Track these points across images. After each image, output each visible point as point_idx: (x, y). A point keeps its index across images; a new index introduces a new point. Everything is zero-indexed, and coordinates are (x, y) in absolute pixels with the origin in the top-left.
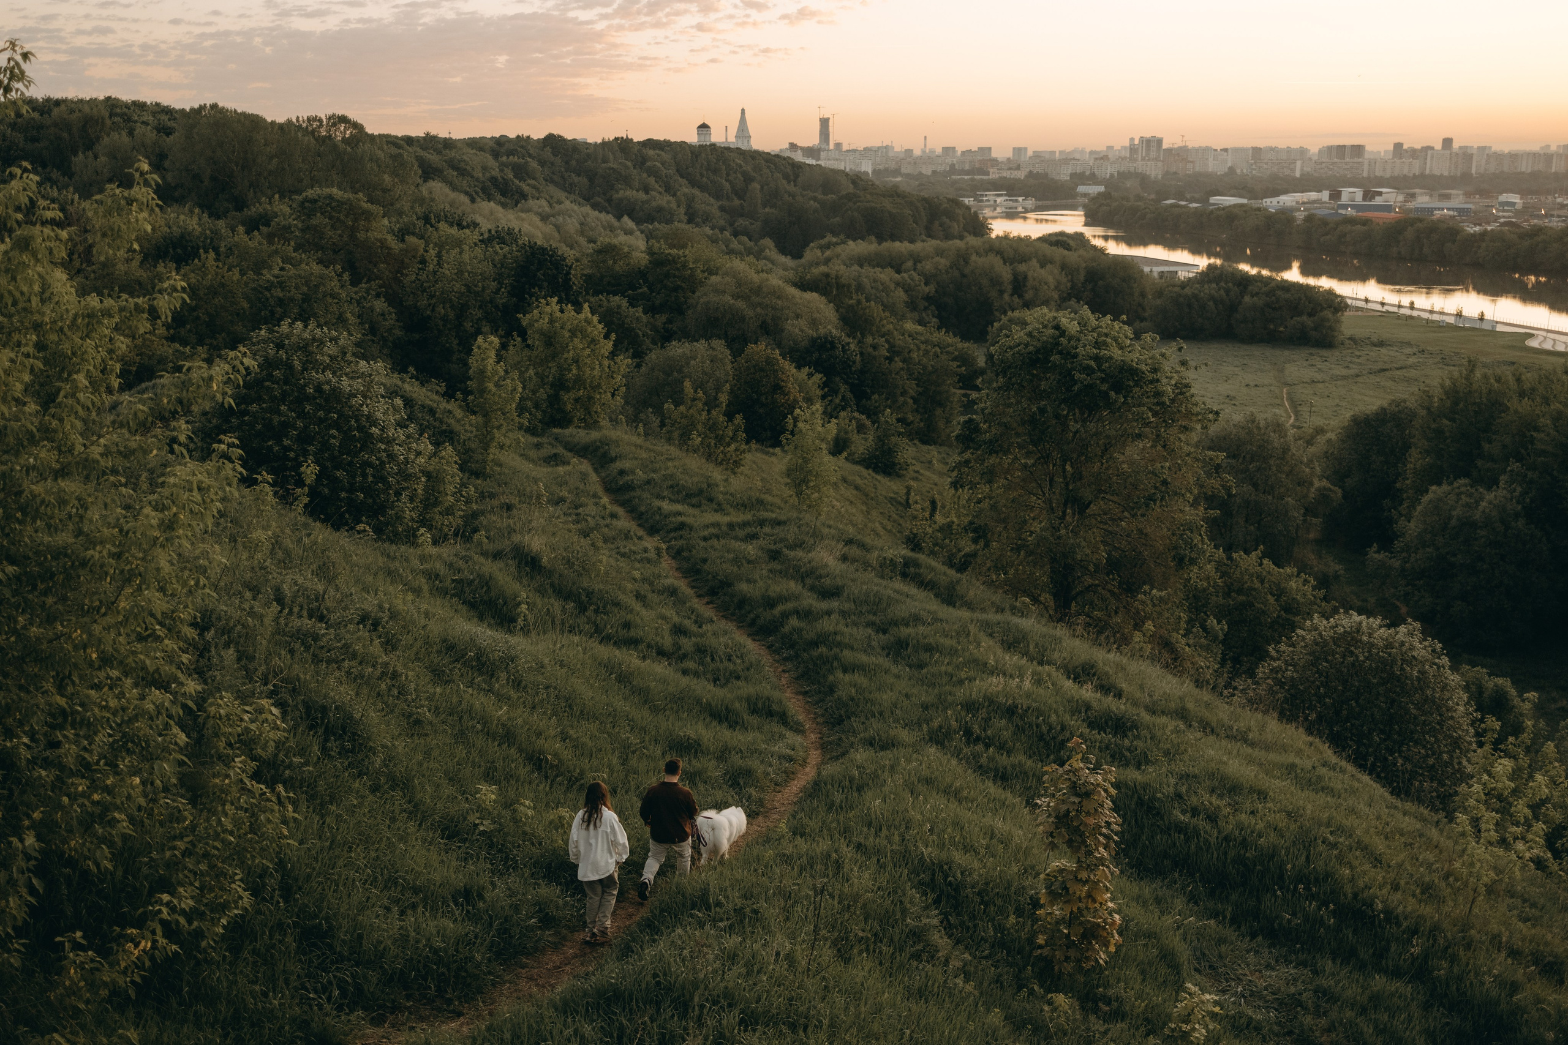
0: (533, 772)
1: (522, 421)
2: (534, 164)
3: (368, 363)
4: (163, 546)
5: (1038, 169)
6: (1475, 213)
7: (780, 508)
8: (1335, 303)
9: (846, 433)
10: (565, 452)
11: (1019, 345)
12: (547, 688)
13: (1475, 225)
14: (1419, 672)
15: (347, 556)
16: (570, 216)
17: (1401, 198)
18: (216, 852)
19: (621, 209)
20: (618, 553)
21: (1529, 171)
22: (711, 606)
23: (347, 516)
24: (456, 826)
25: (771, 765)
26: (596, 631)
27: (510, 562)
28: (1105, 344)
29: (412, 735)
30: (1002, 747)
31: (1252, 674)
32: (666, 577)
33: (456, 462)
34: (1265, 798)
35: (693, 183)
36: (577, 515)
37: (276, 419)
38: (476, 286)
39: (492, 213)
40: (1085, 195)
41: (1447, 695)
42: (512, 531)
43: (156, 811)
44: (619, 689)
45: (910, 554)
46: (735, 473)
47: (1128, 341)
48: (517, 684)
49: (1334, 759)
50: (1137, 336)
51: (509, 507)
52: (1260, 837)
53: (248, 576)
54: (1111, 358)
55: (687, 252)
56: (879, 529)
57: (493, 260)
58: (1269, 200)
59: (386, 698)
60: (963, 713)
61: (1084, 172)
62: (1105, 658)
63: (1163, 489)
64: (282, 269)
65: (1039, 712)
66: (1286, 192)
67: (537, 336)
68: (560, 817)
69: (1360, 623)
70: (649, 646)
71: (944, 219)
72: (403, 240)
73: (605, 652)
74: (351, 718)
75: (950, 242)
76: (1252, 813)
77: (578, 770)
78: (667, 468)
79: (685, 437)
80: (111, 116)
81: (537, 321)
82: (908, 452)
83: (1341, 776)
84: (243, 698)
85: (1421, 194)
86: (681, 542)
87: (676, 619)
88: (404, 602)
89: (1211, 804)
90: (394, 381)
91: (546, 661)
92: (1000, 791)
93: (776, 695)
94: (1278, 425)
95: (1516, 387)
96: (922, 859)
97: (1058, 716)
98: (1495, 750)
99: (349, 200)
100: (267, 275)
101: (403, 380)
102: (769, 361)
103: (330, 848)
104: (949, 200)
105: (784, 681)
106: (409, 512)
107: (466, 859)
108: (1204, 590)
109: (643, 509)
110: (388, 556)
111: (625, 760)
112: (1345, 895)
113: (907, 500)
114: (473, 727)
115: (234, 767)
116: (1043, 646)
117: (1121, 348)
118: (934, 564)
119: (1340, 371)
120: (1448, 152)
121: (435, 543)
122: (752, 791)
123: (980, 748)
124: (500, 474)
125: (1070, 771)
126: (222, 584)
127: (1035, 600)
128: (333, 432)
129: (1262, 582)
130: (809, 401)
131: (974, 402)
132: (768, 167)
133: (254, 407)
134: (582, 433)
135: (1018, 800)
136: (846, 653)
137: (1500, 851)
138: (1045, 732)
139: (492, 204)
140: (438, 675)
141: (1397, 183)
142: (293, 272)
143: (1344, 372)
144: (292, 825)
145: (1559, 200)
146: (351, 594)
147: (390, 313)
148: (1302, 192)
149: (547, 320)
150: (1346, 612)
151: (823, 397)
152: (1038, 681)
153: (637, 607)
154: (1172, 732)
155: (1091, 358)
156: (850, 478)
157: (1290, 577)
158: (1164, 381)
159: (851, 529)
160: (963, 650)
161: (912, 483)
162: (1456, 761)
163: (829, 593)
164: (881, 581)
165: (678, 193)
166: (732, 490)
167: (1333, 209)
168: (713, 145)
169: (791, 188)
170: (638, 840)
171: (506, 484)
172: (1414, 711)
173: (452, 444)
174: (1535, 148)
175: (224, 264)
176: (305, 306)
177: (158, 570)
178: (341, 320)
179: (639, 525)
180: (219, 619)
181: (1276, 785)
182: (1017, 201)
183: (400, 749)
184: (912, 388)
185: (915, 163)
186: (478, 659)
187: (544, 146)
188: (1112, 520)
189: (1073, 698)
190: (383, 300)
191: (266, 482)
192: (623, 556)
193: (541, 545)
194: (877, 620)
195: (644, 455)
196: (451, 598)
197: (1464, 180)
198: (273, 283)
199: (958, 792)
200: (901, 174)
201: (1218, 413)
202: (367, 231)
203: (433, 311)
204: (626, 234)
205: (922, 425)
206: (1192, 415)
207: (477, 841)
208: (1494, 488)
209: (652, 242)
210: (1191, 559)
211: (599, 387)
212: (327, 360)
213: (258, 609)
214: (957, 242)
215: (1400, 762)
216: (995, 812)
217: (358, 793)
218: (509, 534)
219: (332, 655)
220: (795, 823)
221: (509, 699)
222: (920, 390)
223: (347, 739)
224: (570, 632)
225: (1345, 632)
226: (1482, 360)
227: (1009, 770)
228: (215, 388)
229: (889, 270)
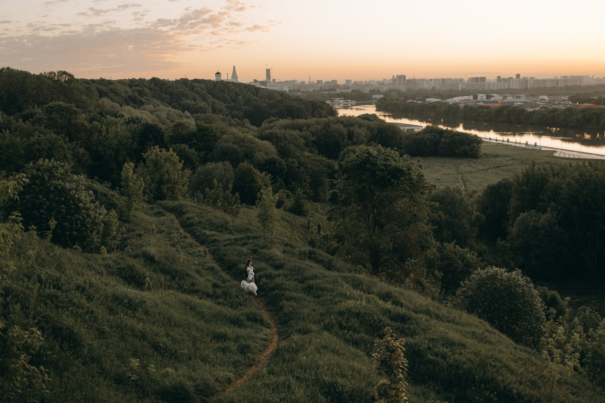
0: (154, 352)
1: (145, 198)
2: (147, 90)
3: (78, 176)
5: (356, 88)
6: (530, 103)
7: (256, 231)
8: (478, 140)
9: (282, 198)
10: (163, 210)
11: (353, 161)
12: (159, 314)
13: (531, 108)
14: (522, 290)
15: (70, 260)
16: (163, 111)
17: (501, 98)
18: (13, 398)
19: (184, 108)
20: (188, 253)
21: (550, 86)
22: (229, 274)
23: (69, 242)
24: (121, 378)
25: (257, 343)
26: (180, 288)
27: (141, 259)
28: (388, 159)
29: (101, 338)
30: (355, 331)
31: (454, 294)
32: (209, 263)
33: (117, 217)
34: (465, 347)
35: (214, 97)
36: (170, 237)
37: (37, 202)
38: (123, 141)
39: (129, 111)
40: (376, 99)
41: (533, 299)
44: (191, 313)
45: (312, 249)
46: (236, 217)
47: (398, 158)
48: (146, 313)
49: (490, 329)
50: (401, 155)
51: (140, 235)
52: (464, 364)
53: (26, 271)
54: (391, 165)
55: (213, 125)
56: (298, 238)
57: (130, 130)
58: (449, 100)
59: (88, 322)
60: (338, 317)
61: (375, 89)
62: (395, 290)
63: (414, 218)
64: (39, 136)
65: (370, 315)
66: (456, 96)
67: (150, 162)
68: (167, 372)
69: (497, 271)
70: (203, 293)
71: (319, 110)
72: (91, 123)
73: (184, 297)
74: (73, 332)
75: (322, 119)
76: (460, 354)
77: (174, 350)
78: (208, 216)
79: (214, 203)
81: (150, 156)
82: (308, 205)
83: (494, 336)
84: (24, 327)
85: (509, 96)
86: (215, 248)
87: (214, 281)
88: (95, 279)
89: (443, 351)
90: (89, 183)
91: (159, 302)
92: (355, 349)
93: (258, 312)
94: (459, 190)
95: (551, 172)
96: (325, 382)
97: (377, 316)
98: (555, 321)
99: (68, 106)
100: (32, 139)
101: (93, 183)
102: (249, 170)
103: (65, 392)
104: (320, 102)
105: (261, 306)
106: (96, 238)
107: (126, 393)
108: (433, 259)
109: (198, 234)
110: (88, 259)
111: (195, 344)
112: (500, 387)
113: (309, 226)
114: (128, 333)
115: (20, 359)
116: (369, 286)
117: (395, 161)
118: (322, 253)
119: (481, 167)
120: (518, 79)
121: (108, 252)
122: (250, 355)
123: (346, 331)
124: (135, 221)
125: (385, 341)
126: (14, 275)
127: (364, 266)
128: (63, 206)
129: (456, 255)
130: (266, 185)
131: (335, 185)
132: (245, 90)
133: (27, 197)
134: (171, 202)
135: (363, 353)
136: (287, 293)
137: (562, 366)
138: (373, 323)
139: (129, 107)
140: (111, 311)
141: (499, 92)
142: (44, 137)
143: (483, 168)
144: (47, 383)
145: (563, 98)
146: (72, 277)
147: (86, 154)
148: (462, 96)
149: (154, 155)
150: (491, 266)
151: (272, 184)
152: (368, 301)
153: (197, 276)
154: (425, 321)
155: (383, 165)
156: (285, 217)
157: (467, 252)
158: (413, 174)
159: (286, 239)
160: (336, 289)
161: (310, 218)
162: (539, 326)
163: (278, 267)
164: (300, 261)
165: (208, 101)
166: (236, 225)
167: (475, 103)
168: (222, 81)
169: (255, 98)
170: (202, 380)
171: (138, 225)
172: (521, 307)
173: (114, 209)
174: (552, 77)
175: (13, 135)
176: (49, 152)
178: (65, 157)
179: (197, 241)
180: (13, 291)
181: (469, 341)
182: (348, 102)
183: (95, 345)
184: (309, 179)
185: (306, 87)
186: (129, 303)
187: (151, 83)
188: (394, 231)
189: (383, 308)
190: (83, 148)
191: (33, 229)
192: (190, 254)
193: (155, 251)
194: (299, 277)
195: (198, 211)
196: (116, 276)
197: (525, 90)
198: (35, 142)
199: (338, 351)
200: (300, 92)
201: (435, 186)
202: (76, 119)
203: (105, 152)
204: (187, 118)
205: (313, 194)
206: (425, 187)
207: (131, 384)
208: (545, 213)
209: (198, 121)
210: (427, 247)
211: (177, 182)
212: (60, 175)
213: (30, 285)
214: (325, 119)
215: (517, 329)
216: (354, 359)
217: (77, 365)
218: (141, 246)
219: (64, 304)
220: (269, 368)
221: (143, 320)
222: (312, 179)
223: (71, 341)
224: (168, 289)
225: (491, 275)
226: (537, 161)
227: (358, 340)
228: (10, 191)
229: (297, 131)
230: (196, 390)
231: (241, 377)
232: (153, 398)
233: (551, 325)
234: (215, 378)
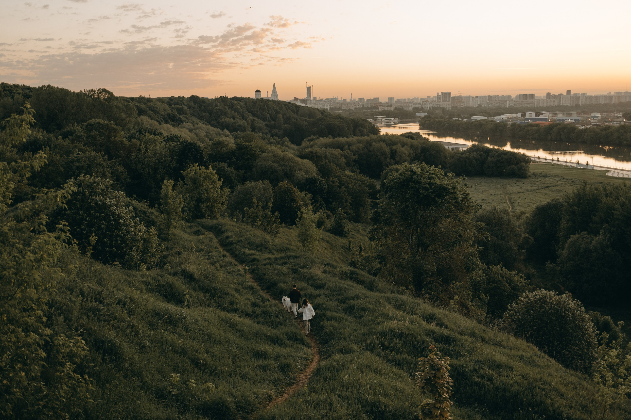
0: (194, 368)
1: (184, 216)
2: (186, 108)
3: (118, 192)
4: (36, 269)
5: (399, 106)
6: (582, 121)
7: (296, 251)
8: (526, 160)
9: (322, 219)
10: (202, 229)
11: (396, 179)
12: (199, 330)
13: (582, 126)
14: (572, 314)
15: (110, 275)
16: (202, 130)
17: (551, 115)
18: (57, 406)
19: (223, 126)
20: (227, 272)
21: (603, 103)
22: (268, 294)
23: (109, 259)
24: (162, 392)
25: (298, 362)
26: (219, 306)
27: (181, 277)
28: (433, 178)
29: (142, 352)
30: (398, 351)
31: (501, 318)
32: (248, 282)
33: (156, 234)
34: (512, 370)
35: (254, 115)
36: (209, 256)
37: (78, 217)
38: (162, 159)
39: (168, 129)
40: (419, 117)
41: (585, 324)
42: (181, 263)
43: (30, 389)
44: (231, 331)
45: (353, 269)
46: (276, 237)
47: (442, 176)
48: (187, 329)
49: (539, 353)
50: (446, 175)
51: (179, 253)
52: (512, 387)
53: (68, 284)
54: (435, 183)
55: (252, 143)
56: (338, 259)
57: (169, 149)
58: (496, 117)
59: (129, 337)
60: (380, 337)
61: (418, 107)
62: (439, 312)
63: (460, 238)
64: (78, 154)
65: (413, 336)
66: (503, 114)
67: (189, 180)
68: (208, 387)
69: (546, 294)
70: (242, 311)
71: (361, 128)
72: (130, 141)
73: (223, 314)
74: (114, 345)
75: (364, 137)
76: (507, 376)
77: (214, 367)
78: (247, 235)
79: (254, 222)
80: (4, 91)
81: (189, 173)
82: (349, 226)
83: (543, 360)
84: (69, 337)
85: (559, 114)
86: (254, 267)
87: (253, 300)
88: (136, 295)
89: (489, 373)
90: (128, 200)
91: (199, 319)
92: (398, 370)
94: (506, 211)
95: (604, 192)
96: (367, 401)
97: (421, 337)
98: (607, 346)
99: (107, 124)
100: (72, 157)
101: (132, 200)
102: (289, 189)
103: (107, 403)
104: (362, 120)
106: (136, 256)
107: (166, 407)
108: (478, 282)
109: (237, 253)
110: (128, 275)
111: (234, 362)
112: (550, 411)
113: (350, 247)
114: (168, 348)
115: (66, 368)
116: (412, 307)
117: (439, 179)
118: (364, 273)
119: (529, 188)
120: (569, 96)
121: (148, 269)
122: (290, 373)
123: (388, 352)
124: (174, 239)
125: (430, 359)
127: (407, 288)
128: (103, 222)
129: (503, 278)
130: (306, 205)
131: (377, 204)
132: (286, 108)
133: (68, 212)
134: (209, 221)
135: (406, 374)
136: (328, 312)
137: (614, 389)
138: (416, 344)
139: (168, 125)
140: (152, 326)
141: (548, 109)
142: (83, 155)
143: (532, 188)
144: (91, 392)
145: (616, 115)
146: (113, 291)
147: (125, 172)
148: (510, 114)
149: (193, 173)
150: (540, 289)
151: (312, 204)
152: (412, 322)
153: (237, 295)
154: (470, 342)
155: (427, 184)
156: (325, 238)
157: (514, 275)
158: (458, 192)
159: (327, 259)
160: (378, 310)
161: (351, 239)
162: (590, 352)
163: (318, 287)
164: (341, 281)
165: (248, 119)
166: (275, 244)
167: (523, 120)
168: (262, 99)
169: (295, 116)
170: (242, 396)
171: (177, 243)
172: (571, 331)
173: (154, 227)
174: (605, 94)
175: (53, 152)
176: (88, 169)
177: (34, 279)
178: (105, 175)
179: (236, 260)
180: (56, 303)
181: (516, 364)
182: (391, 120)
183: (136, 359)
184: (350, 199)
185: (347, 105)
186: (169, 318)
187: (190, 100)
188: (438, 252)
189: (427, 329)
190: (122, 166)
191: (75, 243)
192: (229, 273)
193: (194, 269)
194: (340, 297)
195: (237, 230)
196: (155, 293)
197: (577, 107)
198: (74, 160)
199: (380, 371)
200: (342, 110)
201: (481, 206)
202: (115, 137)
203: (144, 170)
204: (226, 137)
205: (354, 214)
206: (470, 206)
207: (171, 398)
208: (598, 235)
209: (237, 139)
210: (473, 268)
211: (216, 201)
212: (100, 191)
213: (73, 298)
214: (366, 137)
215: (567, 353)
216: (396, 379)
217: (118, 378)
218: (180, 264)
219: (106, 318)
220: (311, 386)
221: (183, 335)
222: (353, 199)
223: (113, 354)
224: (208, 306)
225: (540, 298)
226: (589, 181)
227: (401, 361)
228: (59, 200)
229: (338, 150)
230: (236, 406)
231: (282, 395)
232: (194, 413)
233: (603, 350)
234: (256, 395)
